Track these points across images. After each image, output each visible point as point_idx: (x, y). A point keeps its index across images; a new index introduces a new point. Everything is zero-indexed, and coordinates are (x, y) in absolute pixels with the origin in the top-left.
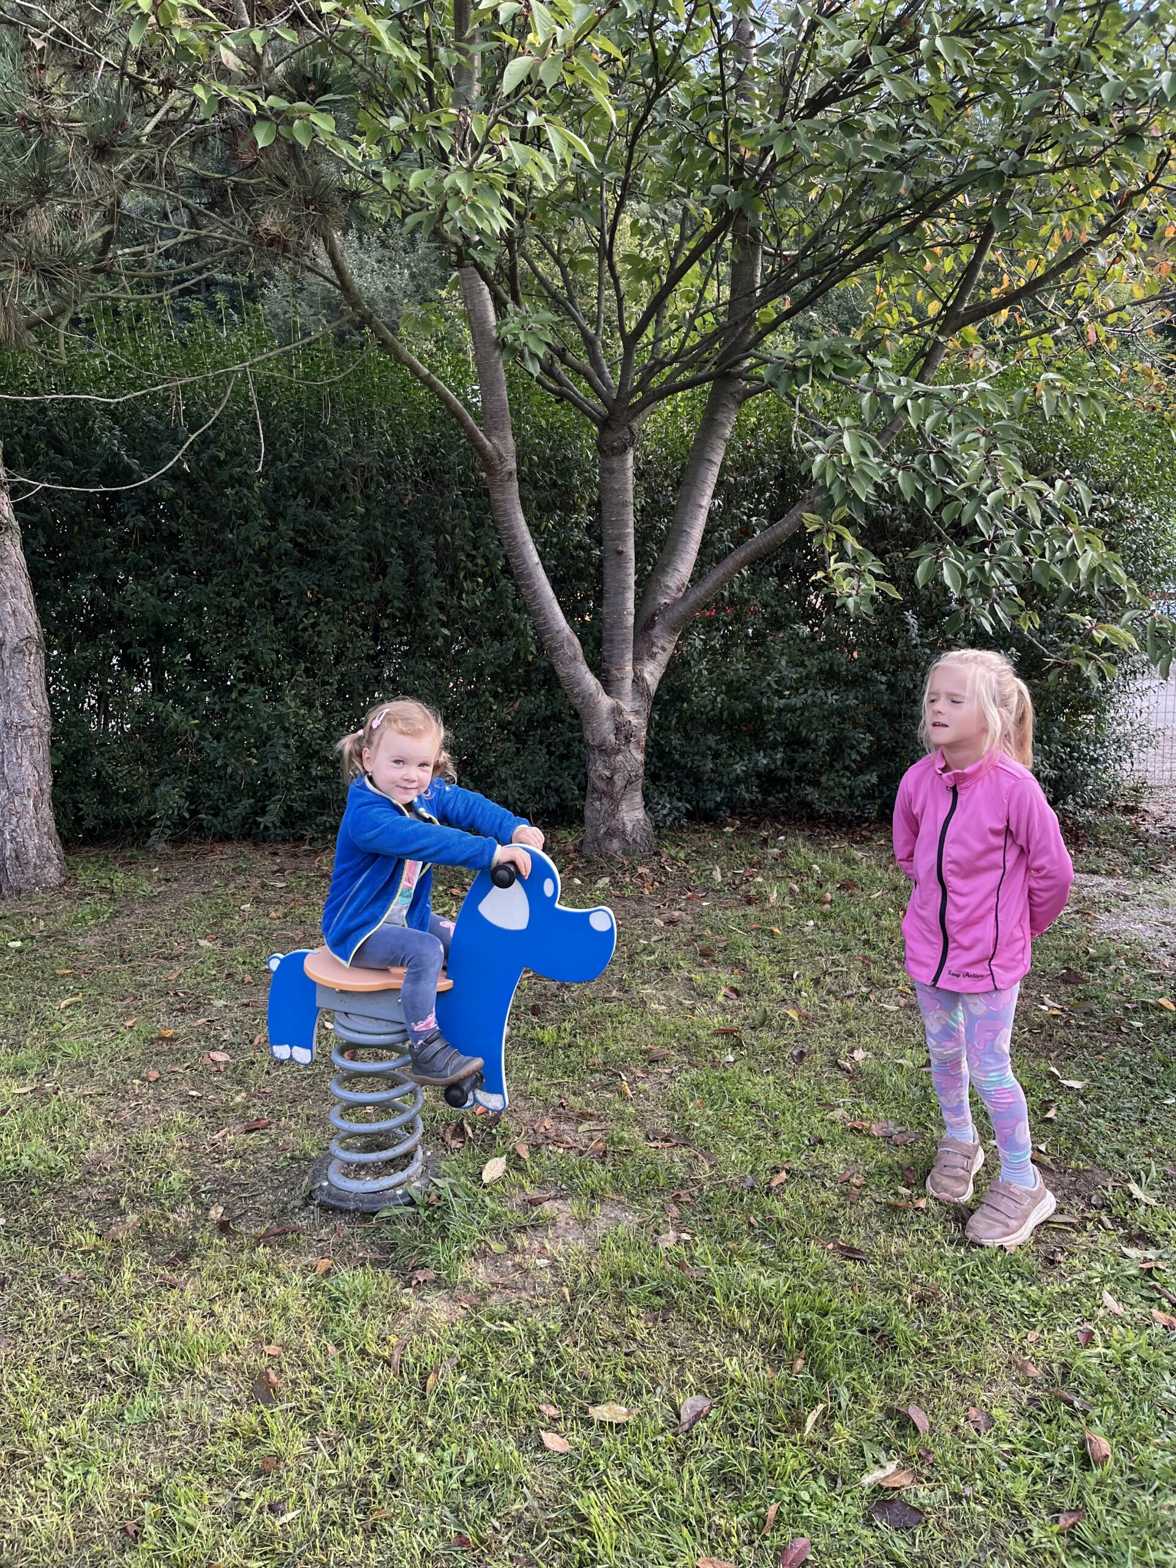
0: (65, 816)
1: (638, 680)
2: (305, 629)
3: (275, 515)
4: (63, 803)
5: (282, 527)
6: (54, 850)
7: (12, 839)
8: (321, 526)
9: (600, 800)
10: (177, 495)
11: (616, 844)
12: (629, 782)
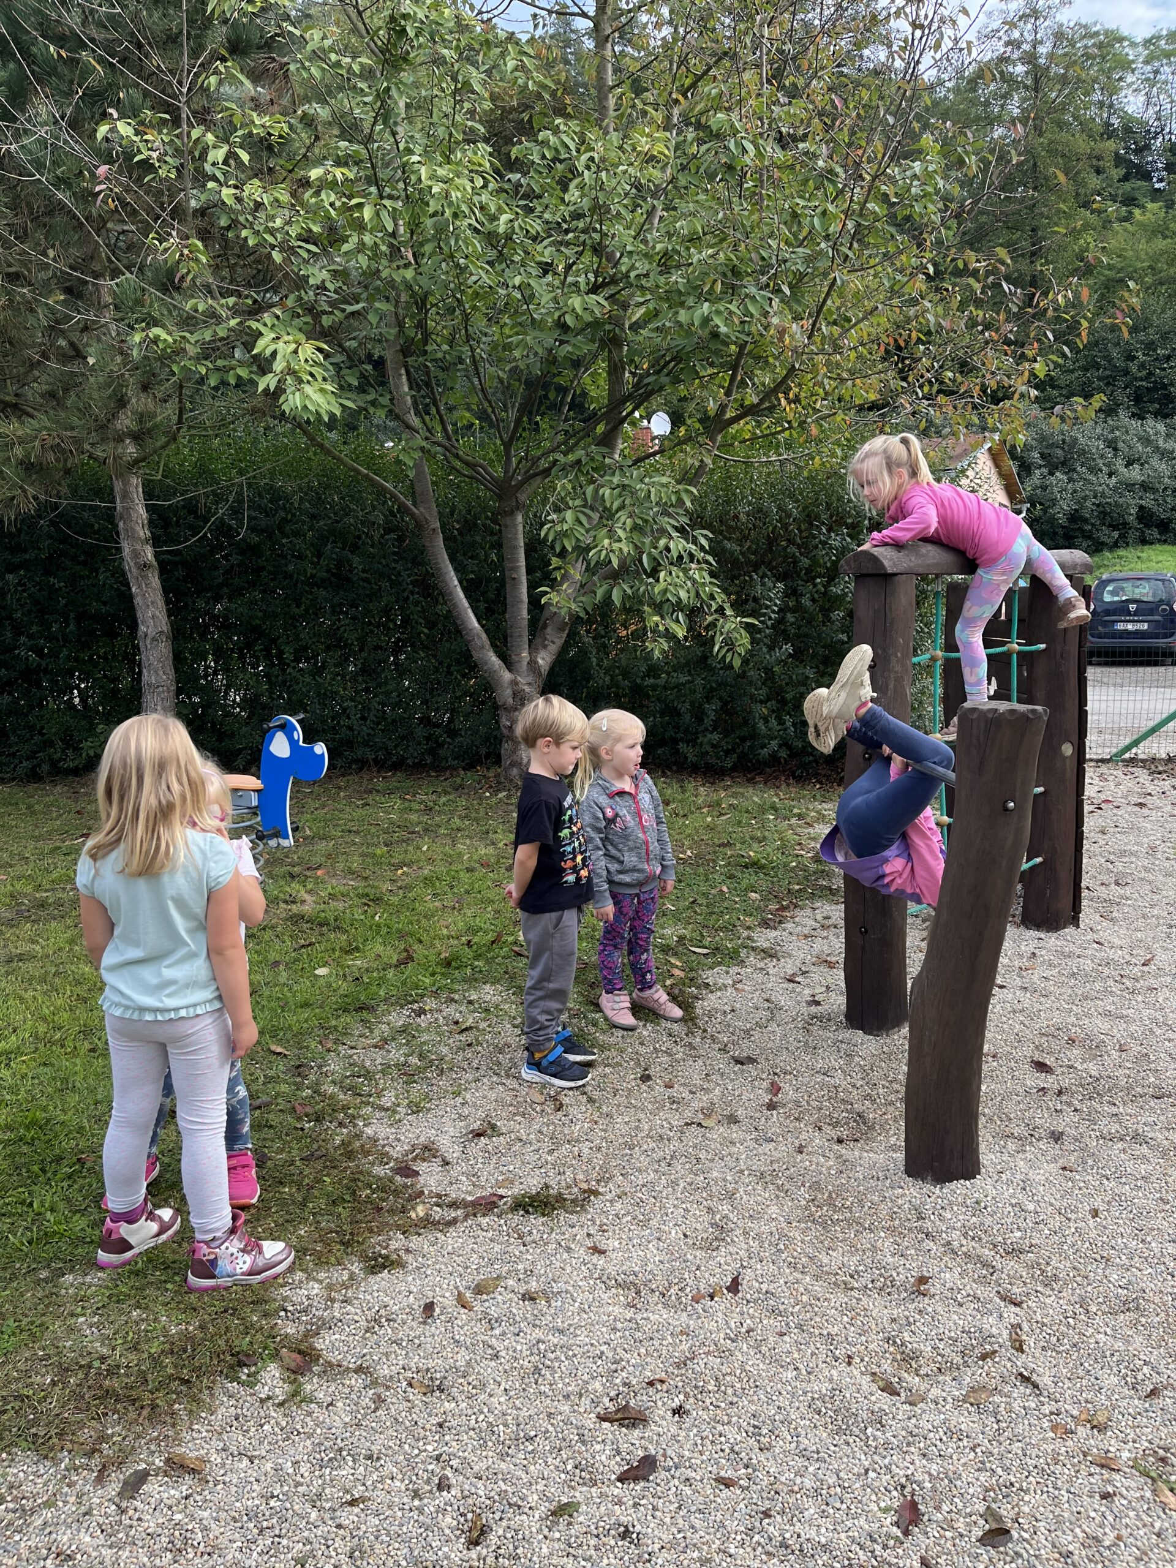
1: (532, 663)
9: (507, 742)
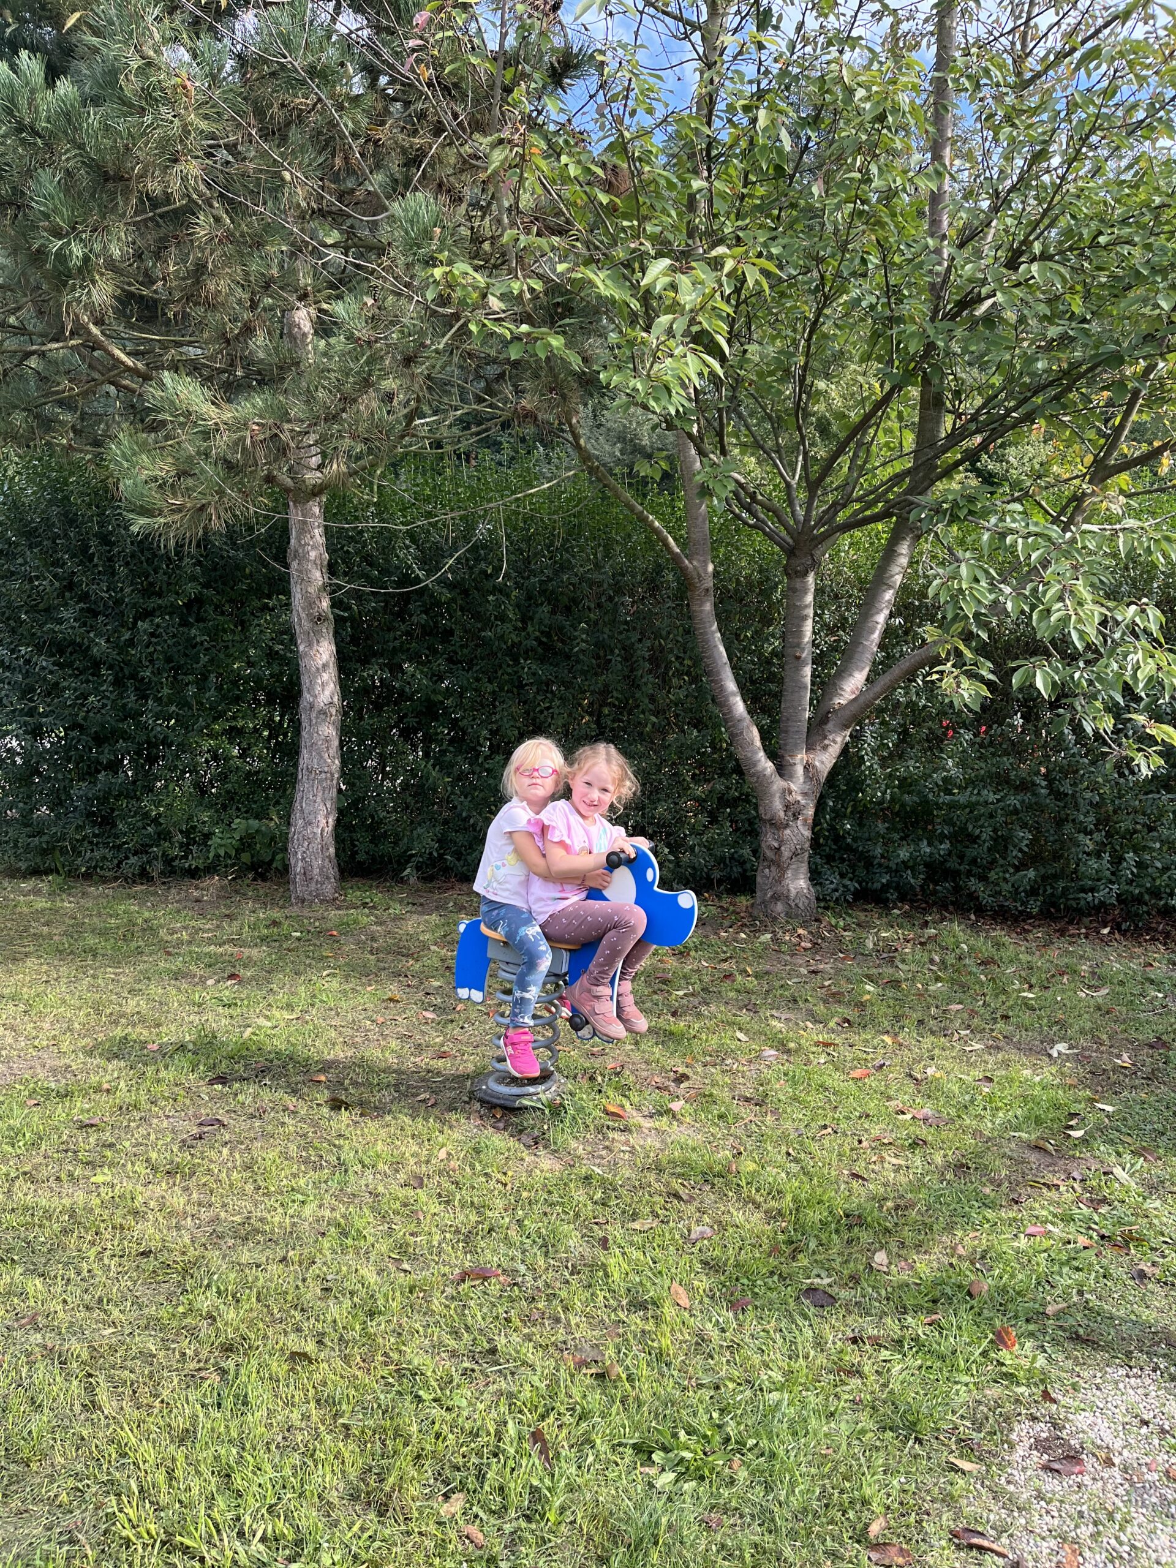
0: (344, 850)
1: (809, 766)
2: (541, 712)
3: (525, 619)
4: (343, 841)
5: (530, 629)
6: (332, 871)
7: (303, 859)
8: (561, 629)
9: (769, 867)
10: (453, 600)
11: (780, 907)
12: (795, 854)
